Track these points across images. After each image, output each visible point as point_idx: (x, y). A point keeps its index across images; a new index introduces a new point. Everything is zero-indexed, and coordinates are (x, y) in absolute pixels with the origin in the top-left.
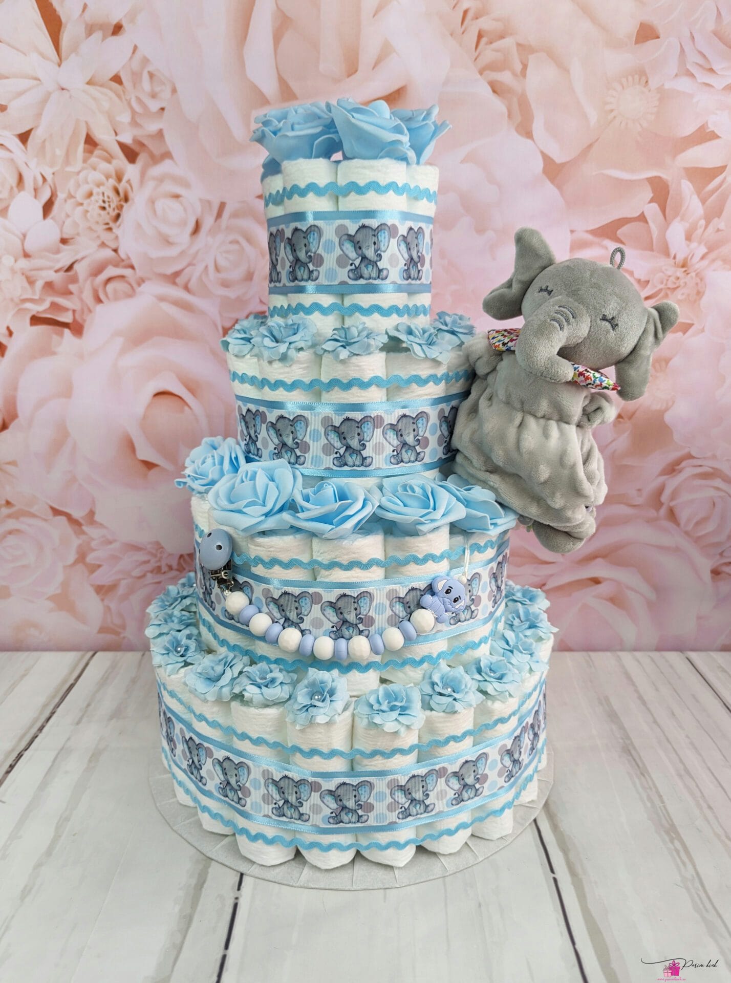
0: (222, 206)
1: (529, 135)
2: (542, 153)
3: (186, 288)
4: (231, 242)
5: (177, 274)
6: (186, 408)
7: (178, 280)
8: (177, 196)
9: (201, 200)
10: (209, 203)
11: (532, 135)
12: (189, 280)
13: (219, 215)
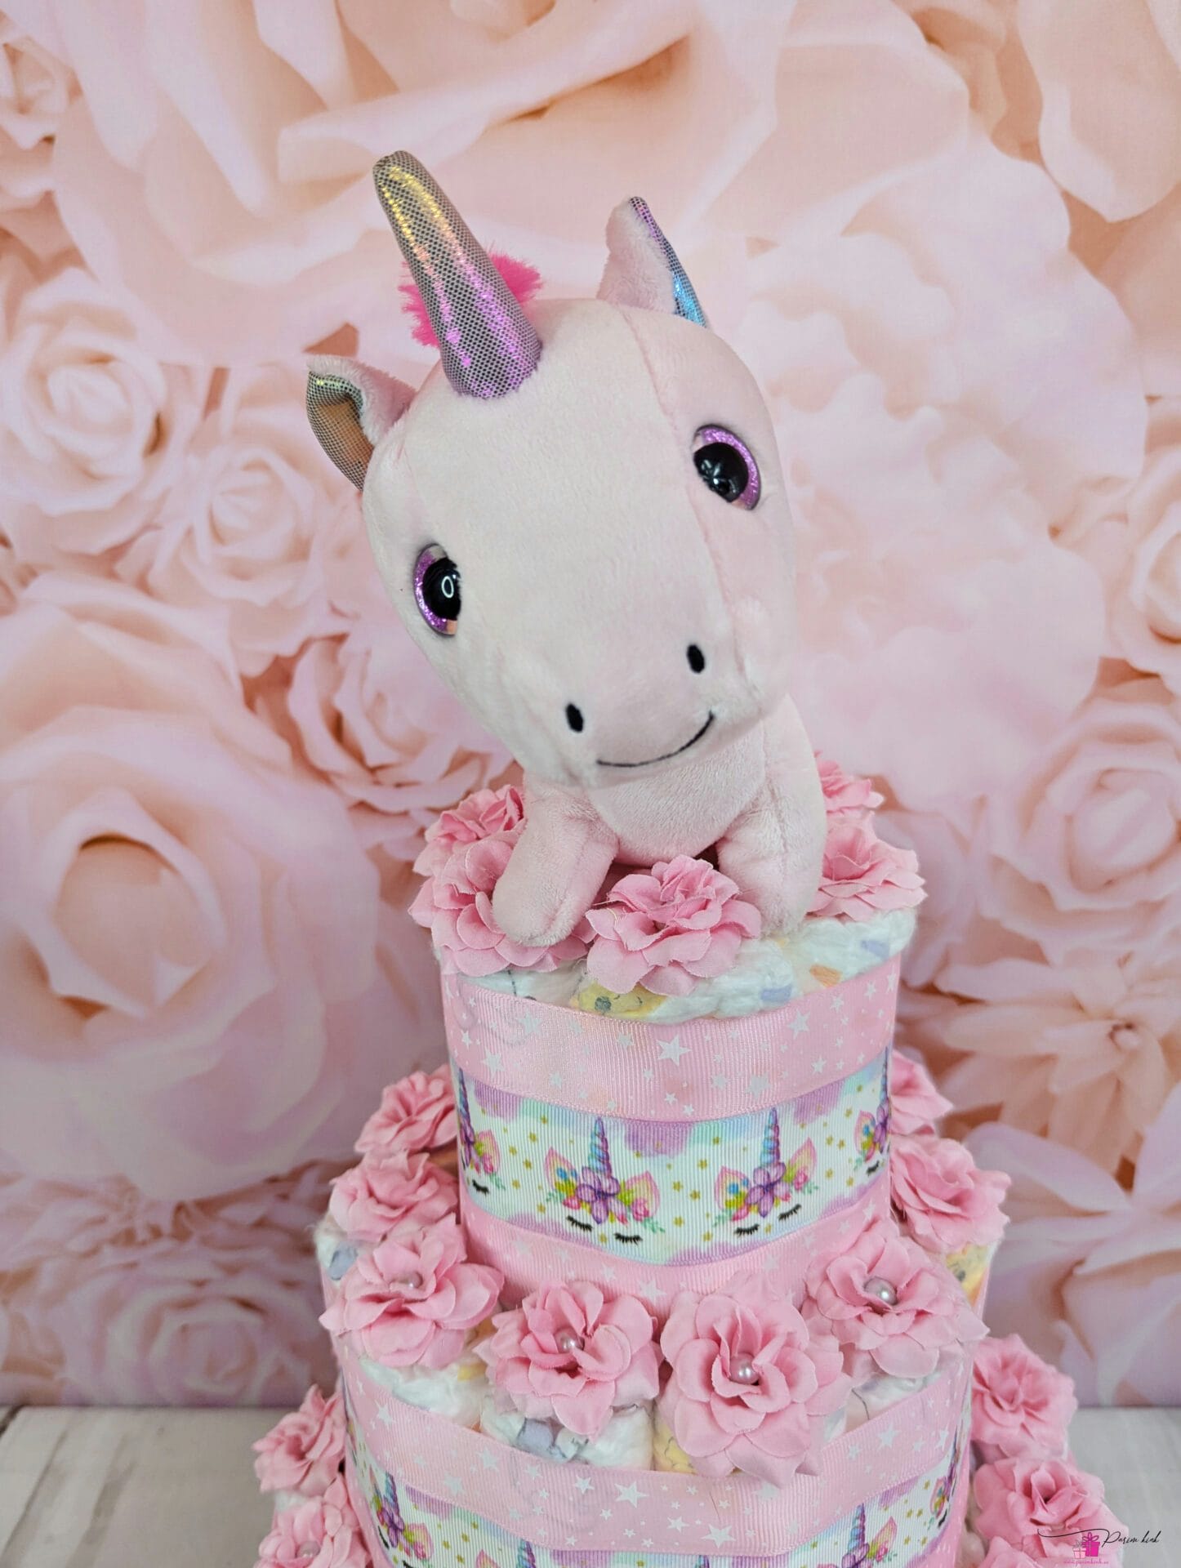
0: (219, 377)
1: (1030, 150)
2: (1067, 196)
3: (142, 585)
4: (249, 467)
5: (116, 552)
6: (165, 873)
7: (120, 567)
8: (102, 360)
9: (161, 364)
10: (185, 370)
11: (1039, 151)
12: (148, 567)
13: (213, 401)
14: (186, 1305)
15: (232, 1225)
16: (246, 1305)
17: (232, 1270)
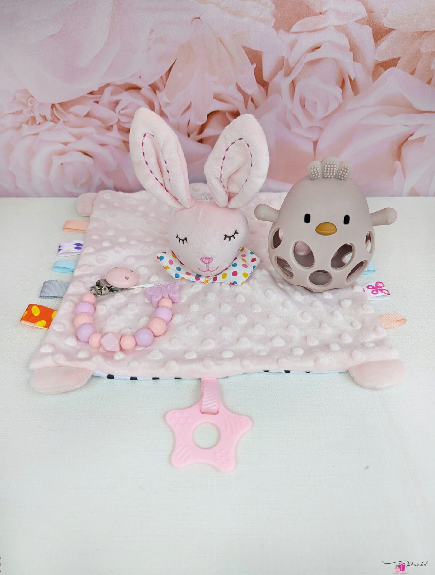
14: (62, 153)
15: (76, 115)
16: (86, 154)
17: (79, 137)
